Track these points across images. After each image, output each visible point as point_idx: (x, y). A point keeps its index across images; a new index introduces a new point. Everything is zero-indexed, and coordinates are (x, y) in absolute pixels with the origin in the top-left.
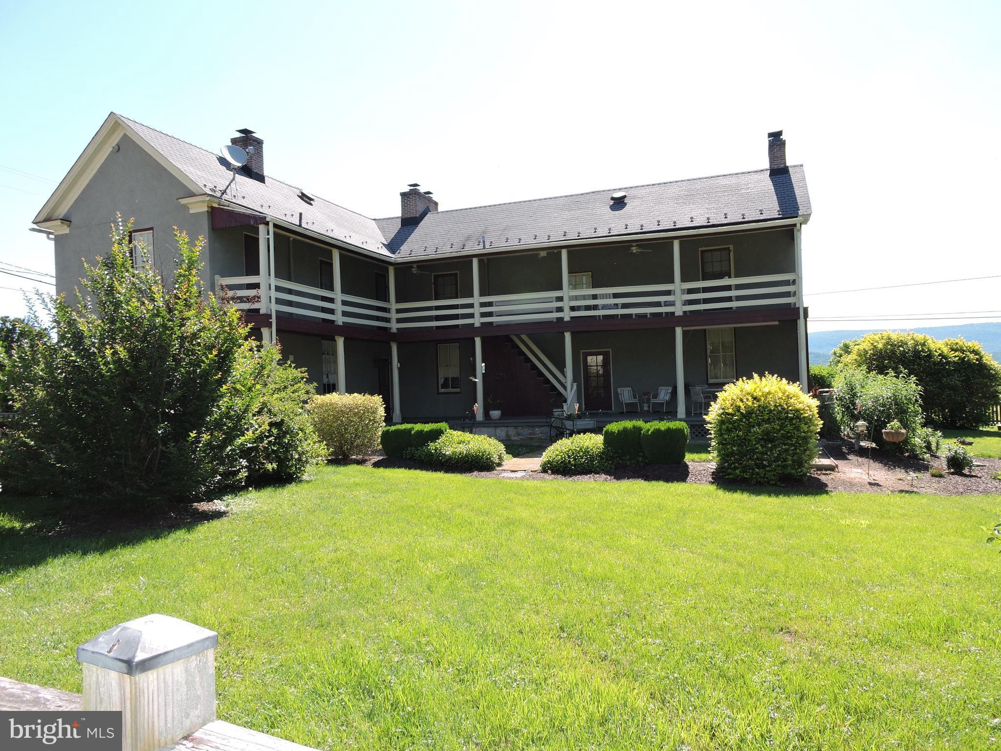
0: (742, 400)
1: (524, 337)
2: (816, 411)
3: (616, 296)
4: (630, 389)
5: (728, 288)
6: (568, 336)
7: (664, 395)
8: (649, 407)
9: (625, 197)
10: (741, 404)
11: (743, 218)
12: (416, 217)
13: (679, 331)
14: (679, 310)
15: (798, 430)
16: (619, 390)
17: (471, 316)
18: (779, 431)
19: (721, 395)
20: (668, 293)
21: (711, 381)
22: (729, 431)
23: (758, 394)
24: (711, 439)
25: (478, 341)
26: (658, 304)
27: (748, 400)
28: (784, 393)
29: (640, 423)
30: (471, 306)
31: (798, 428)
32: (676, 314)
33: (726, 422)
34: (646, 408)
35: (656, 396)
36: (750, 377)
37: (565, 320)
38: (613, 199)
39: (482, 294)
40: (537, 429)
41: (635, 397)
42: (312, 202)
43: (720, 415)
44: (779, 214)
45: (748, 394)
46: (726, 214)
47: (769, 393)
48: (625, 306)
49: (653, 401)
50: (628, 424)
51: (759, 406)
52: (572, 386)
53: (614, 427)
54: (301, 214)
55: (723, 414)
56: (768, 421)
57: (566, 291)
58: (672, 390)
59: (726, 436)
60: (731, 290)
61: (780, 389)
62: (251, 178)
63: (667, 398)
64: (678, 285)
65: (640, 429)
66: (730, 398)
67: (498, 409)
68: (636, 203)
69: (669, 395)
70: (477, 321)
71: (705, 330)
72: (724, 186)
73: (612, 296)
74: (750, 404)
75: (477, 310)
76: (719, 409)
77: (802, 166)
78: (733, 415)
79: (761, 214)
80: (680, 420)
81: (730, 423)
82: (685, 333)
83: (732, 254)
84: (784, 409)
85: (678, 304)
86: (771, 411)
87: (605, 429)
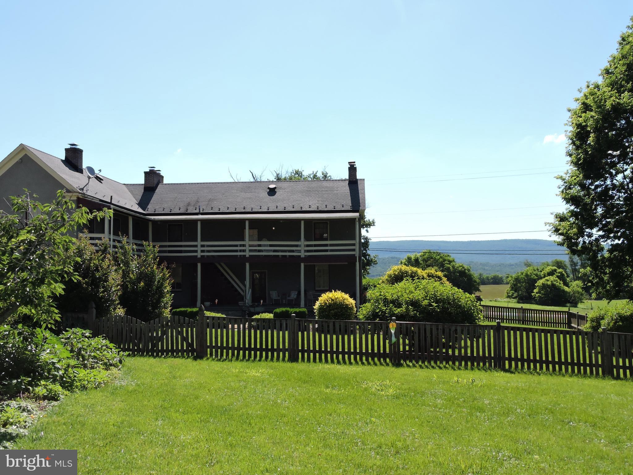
0: (327, 301)
1: (223, 264)
2: (354, 305)
3: (271, 246)
4: (276, 292)
5: (326, 245)
6: (248, 265)
7: (293, 295)
8: (286, 302)
9: (275, 188)
10: (327, 302)
11: (335, 208)
12: (153, 187)
13: (302, 265)
14: (303, 255)
15: (347, 312)
16: (271, 292)
17: (196, 251)
18: (340, 312)
19: (320, 298)
20: (297, 246)
21: (317, 289)
22: (323, 312)
23: (333, 298)
24: (315, 316)
25: (199, 265)
26: (293, 251)
27: (330, 300)
28: (343, 298)
29: (288, 309)
30: (196, 246)
31: (347, 311)
32: (302, 257)
33: (321, 308)
34: (284, 302)
35: (289, 296)
36: (331, 291)
37: (247, 256)
38: (269, 188)
39: (202, 240)
40: (230, 312)
41: (279, 296)
42: (102, 181)
43: (319, 306)
44: (351, 208)
45: (330, 298)
46: (326, 205)
47: (337, 298)
48: (275, 251)
49: (289, 298)
50: (284, 309)
51: (333, 303)
52: (249, 290)
53: (278, 310)
54: (111, 197)
55: (320, 305)
56: (337, 309)
57: (247, 242)
58: (298, 293)
59: (321, 314)
60: (327, 246)
61: (341, 296)
62: (78, 172)
63: (295, 297)
64: (303, 242)
65: (288, 311)
66: (323, 299)
67: (209, 302)
68: (281, 193)
69: (296, 295)
70: (199, 254)
71: (315, 265)
72: (326, 187)
73: (269, 246)
74: (330, 302)
75: (199, 249)
76: (319, 304)
77: (364, 180)
78: (324, 306)
79: (343, 207)
80: (302, 308)
81: (323, 309)
82: (305, 266)
83: (328, 225)
84: (342, 304)
85: (303, 251)
86: (337, 305)
87: (274, 311)
